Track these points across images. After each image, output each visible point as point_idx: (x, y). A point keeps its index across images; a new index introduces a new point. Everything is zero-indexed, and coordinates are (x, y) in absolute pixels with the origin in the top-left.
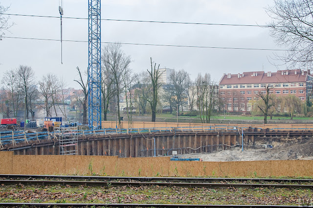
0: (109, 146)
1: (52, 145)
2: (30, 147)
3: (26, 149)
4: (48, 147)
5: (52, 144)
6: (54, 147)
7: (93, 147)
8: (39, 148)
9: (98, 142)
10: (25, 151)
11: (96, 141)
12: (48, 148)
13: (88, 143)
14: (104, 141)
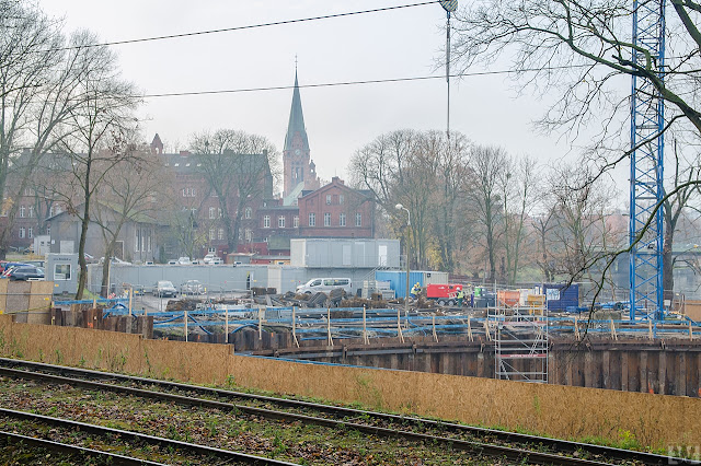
0: (662, 371)
1: (477, 353)
2: (407, 351)
3: (401, 356)
4: (464, 356)
5: (477, 350)
6: (480, 357)
7: (606, 369)
8: (437, 357)
9: (625, 356)
10: (394, 361)
11: (617, 354)
12: (464, 360)
13: (589, 358)
14: (643, 355)
